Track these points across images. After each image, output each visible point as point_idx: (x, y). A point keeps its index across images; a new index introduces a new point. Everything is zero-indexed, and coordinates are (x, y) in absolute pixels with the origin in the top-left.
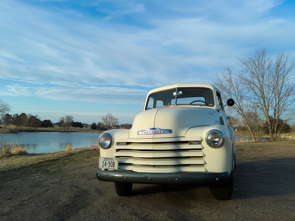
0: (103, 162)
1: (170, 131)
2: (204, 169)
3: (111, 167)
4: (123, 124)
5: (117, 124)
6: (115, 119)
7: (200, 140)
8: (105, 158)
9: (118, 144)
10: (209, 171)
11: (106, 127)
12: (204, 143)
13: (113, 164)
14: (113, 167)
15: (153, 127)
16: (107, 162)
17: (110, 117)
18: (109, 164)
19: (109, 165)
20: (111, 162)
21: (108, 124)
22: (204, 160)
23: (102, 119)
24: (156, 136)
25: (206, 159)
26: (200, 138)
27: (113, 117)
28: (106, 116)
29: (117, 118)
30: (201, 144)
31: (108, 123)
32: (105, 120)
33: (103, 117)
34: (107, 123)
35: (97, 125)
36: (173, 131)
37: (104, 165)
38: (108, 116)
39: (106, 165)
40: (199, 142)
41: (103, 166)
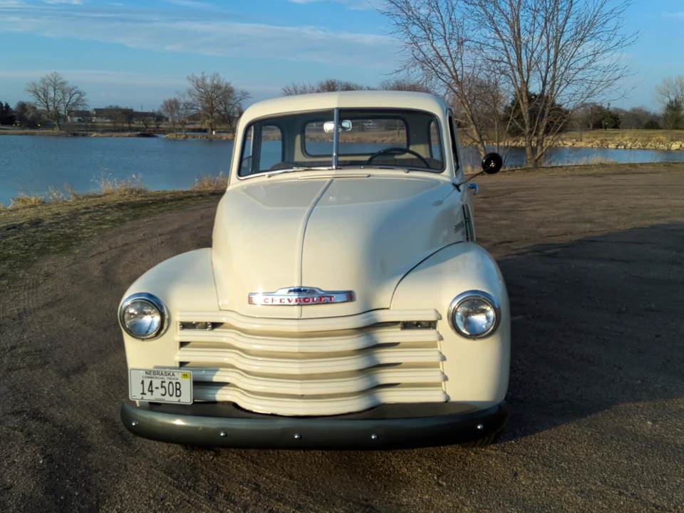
0: (143, 383)
1: (350, 296)
2: (440, 393)
3: (171, 396)
4: (104, 107)
5: (81, 108)
6: (73, 92)
7: (432, 318)
8: (148, 372)
9: (186, 326)
10: (453, 398)
11: (46, 118)
12: (444, 326)
13: (177, 389)
14: (177, 396)
15: (296, 285)
16: (157, 383)
17: (57, 85)
18: (162, 387)
19: (163, 391)
20: (167, 381)
21: (51, 108)
22: (441, 369)
23: (29, 91)
24: (310, 310)
25: (447, 367)
26: (433, 312)
27: (67, 86)
28: (43, 81)
29: (80, 89)
30: (434, 327)
31: (50, 103)
32: (41, 94)
33: (34, 84)
34: (48, 106)
35: (15, 112)
36: (358, 296)
37: (146, 391)
38: (48, 81)
39: (152, 391)
40: (431, 325)
41: (143, 394)
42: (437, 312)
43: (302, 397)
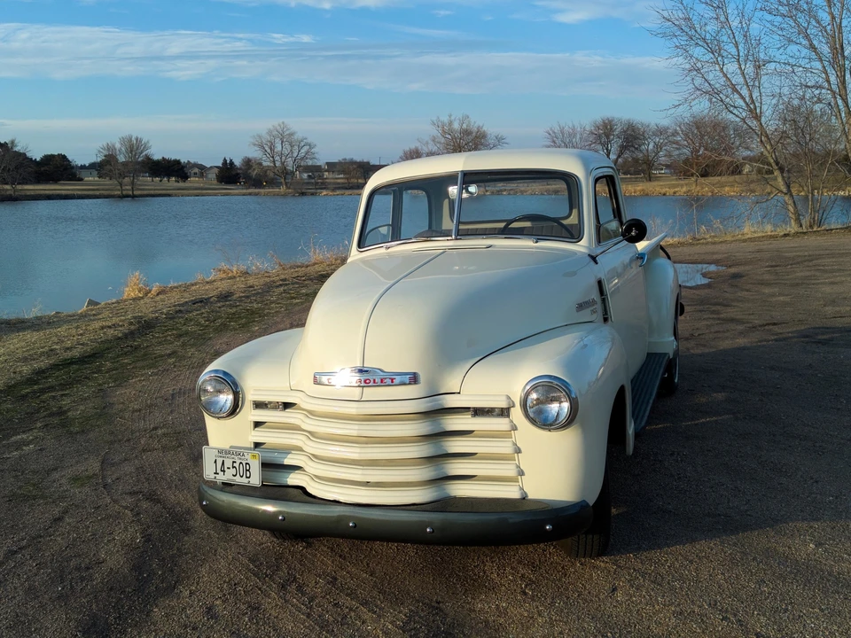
0: (215, 462)
1: (414, 379)
2: (517, 489)
3: (242, 477)
4: (337, 161)
5: (310, 163)
6: (302, 144)
7: (504, 405)
8: (220, 451)
9: (259, 405)
10: (531, 496)
11: (272, 175)
12: (517, 413)
13: (247, 470)
14: (247, 477)
15: (359, 364)
16: (228, 463)
17: (285, 136)
18: (233, 467)
19: (234, 471)
20: (238, 462)
21: (278, 164)
22: (517, 462)
23: (255, 145)
24: (371, 393)
25: (522, 461)
26: (504, 398)
27: (296, 137)
28: (270, 132)
29: (309, 141)
30: (508, 416)
31: (277, 158)
32: (267, 148)
33: (260, 137)
34: (274, 162)
35: (240, 169)
36: (422, 378)
37: (219, 471)
38: (275, 133)
39: (224, 471)
40: (504, 413)
41: (216, 473)
42: (509, 398)
43: (367, 484)
